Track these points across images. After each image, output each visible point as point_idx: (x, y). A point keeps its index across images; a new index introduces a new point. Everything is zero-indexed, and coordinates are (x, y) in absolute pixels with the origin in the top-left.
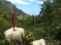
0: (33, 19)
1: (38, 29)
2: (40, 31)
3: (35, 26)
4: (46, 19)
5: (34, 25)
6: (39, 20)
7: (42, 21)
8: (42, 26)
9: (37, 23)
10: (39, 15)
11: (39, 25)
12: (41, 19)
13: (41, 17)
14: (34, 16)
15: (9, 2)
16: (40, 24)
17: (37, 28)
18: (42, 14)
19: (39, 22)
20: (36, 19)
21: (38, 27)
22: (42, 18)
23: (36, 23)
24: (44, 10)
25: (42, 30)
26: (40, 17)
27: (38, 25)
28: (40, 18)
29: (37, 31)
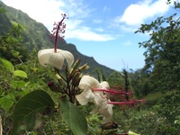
0: (126, 81)
1: (145, 114)
2: (150, 120)
4: (167, 80)
5: (131, 101)
6: (146, 86)
7: (156, 87)
8: (155, 102)
10: (144, 70)
12: (152, 82)
13: (152, 75)
16: (151, 97)
17: (139, 109)
18: (153, 67)
19: (146, 91)
20: (136, 83)
21: (145, 109)
22: (153, 78)
23: (137, 94)
24: (157, 53)
26: (149, 76)
29: (140, 120)
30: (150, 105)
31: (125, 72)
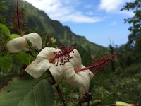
1: (128, 81)
2: (132, 86)
3: (118, 74)
5: (117, 70)
6: (129, 58)
7: (137, 59)
8: (137, 72)
9: (124, 66)
10: (127, 45)
11: (129, 69)
12: (134, 55)
13: (134, 49)
14: (115, 47)
15: (56, 21)
16: (133, 68)
17: (123, 77)
18: (135, 42)
19: (129, 62)
20: (120, 56)
21: (127, 77)
22: (135, 52)
23: (121, 65)
25: (137, 84)
26: (131, 50)
27: (125, 71)
28: (129, 53)
29: (124, 86)
30: (132, 74)
31: (111, 47)
